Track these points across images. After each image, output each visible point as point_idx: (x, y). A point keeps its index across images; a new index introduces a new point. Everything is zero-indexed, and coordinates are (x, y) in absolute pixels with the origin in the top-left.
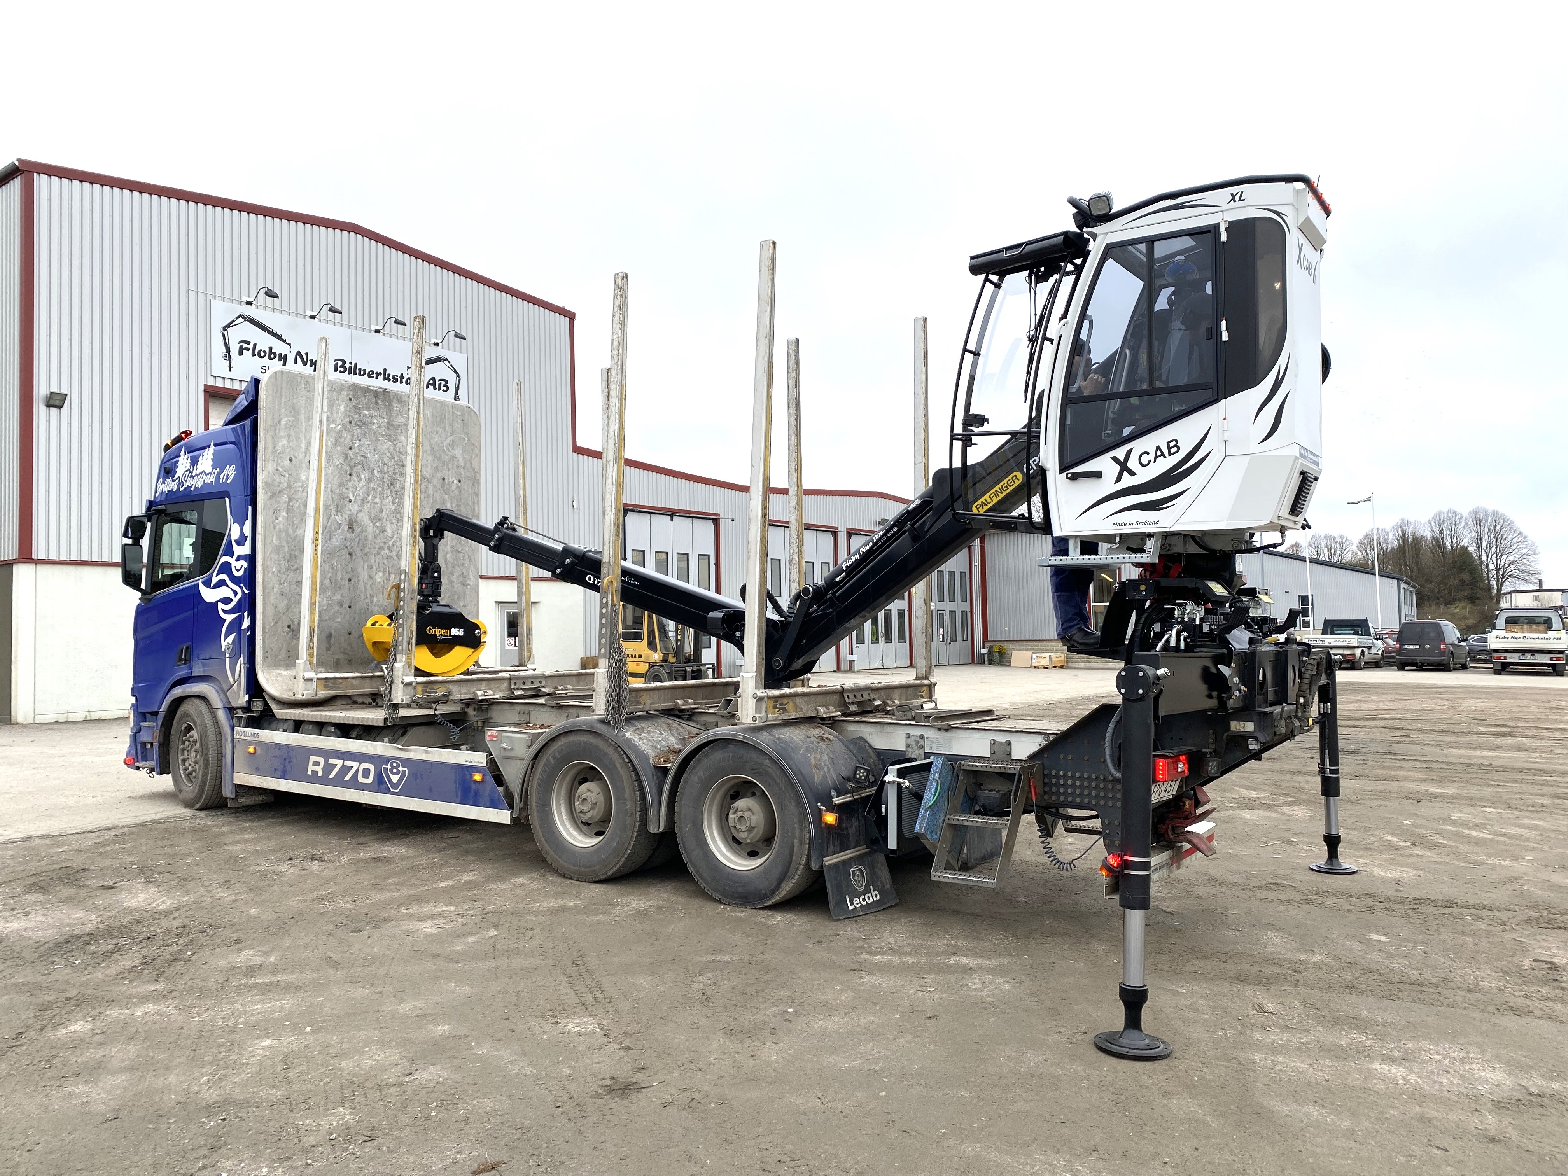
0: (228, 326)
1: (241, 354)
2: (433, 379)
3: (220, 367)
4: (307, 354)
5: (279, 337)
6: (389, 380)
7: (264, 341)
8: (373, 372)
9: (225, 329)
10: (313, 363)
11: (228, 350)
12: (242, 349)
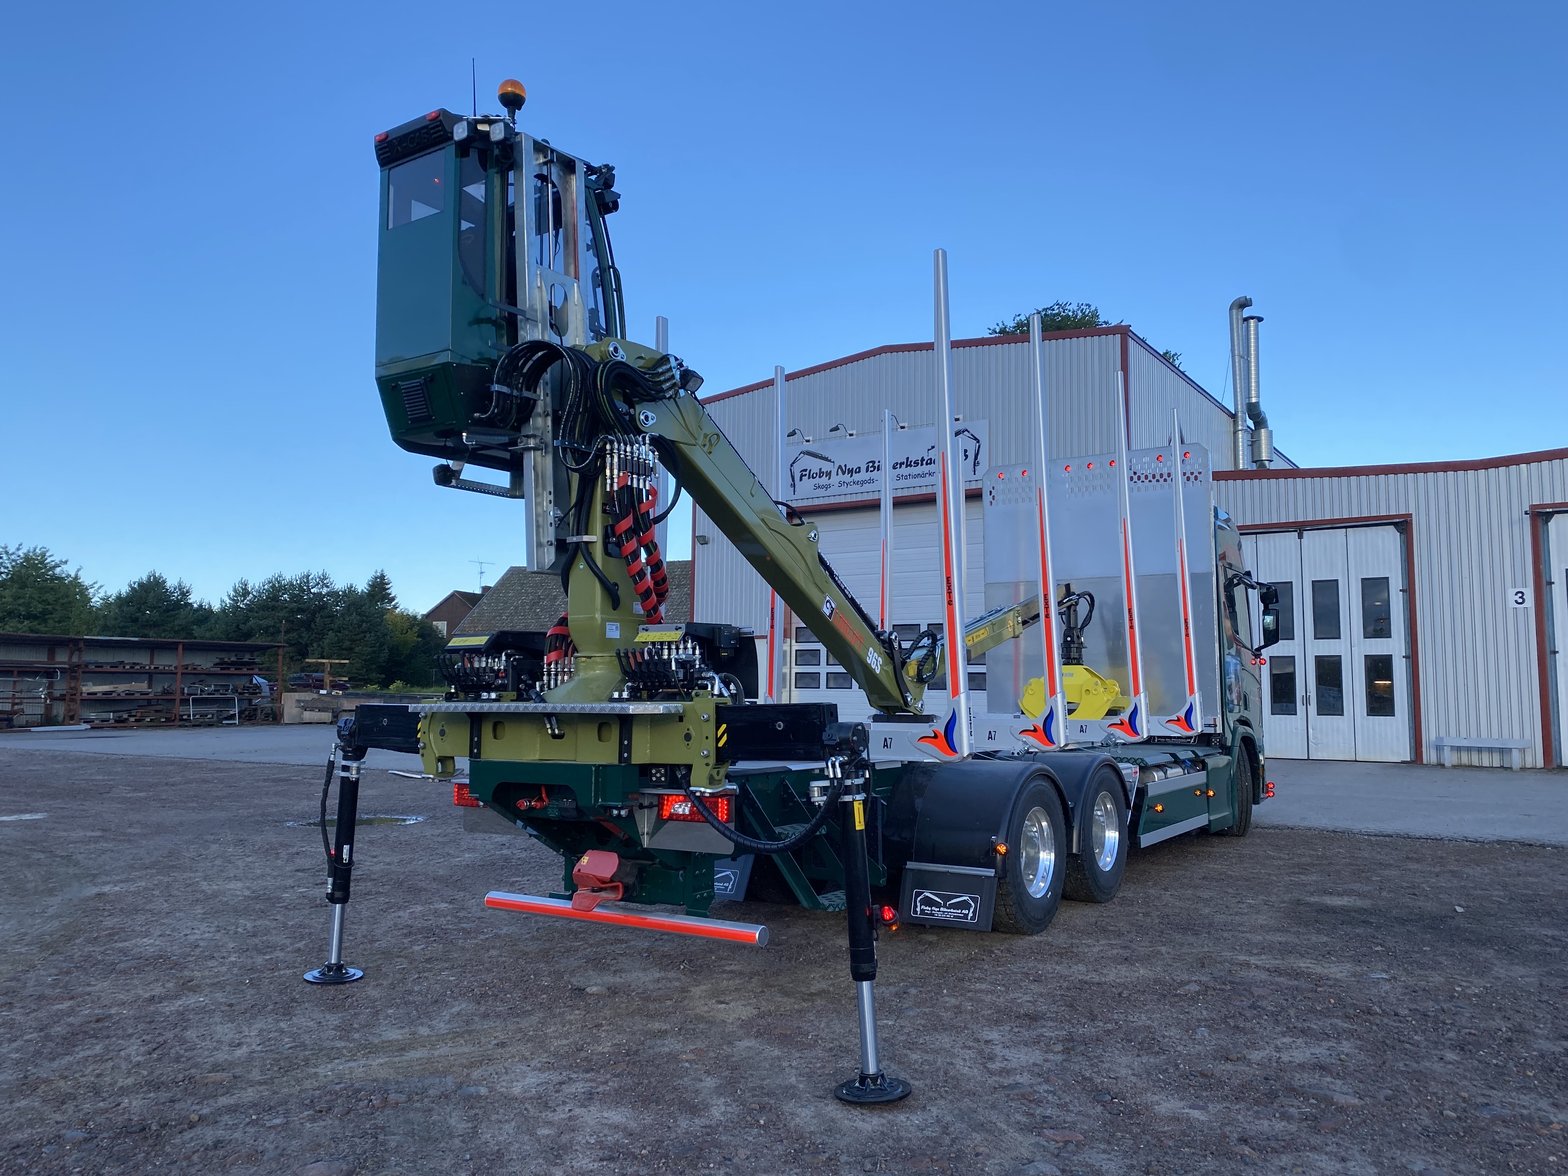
1: (801, 480)
4: (845, 465)
5: (826, 459)
6: (910, 465)
7: (815, 465)
8: (897, 463)
9: (792, 466)
10: (851, 472)
11: (793, 480)
12: (802, 476)
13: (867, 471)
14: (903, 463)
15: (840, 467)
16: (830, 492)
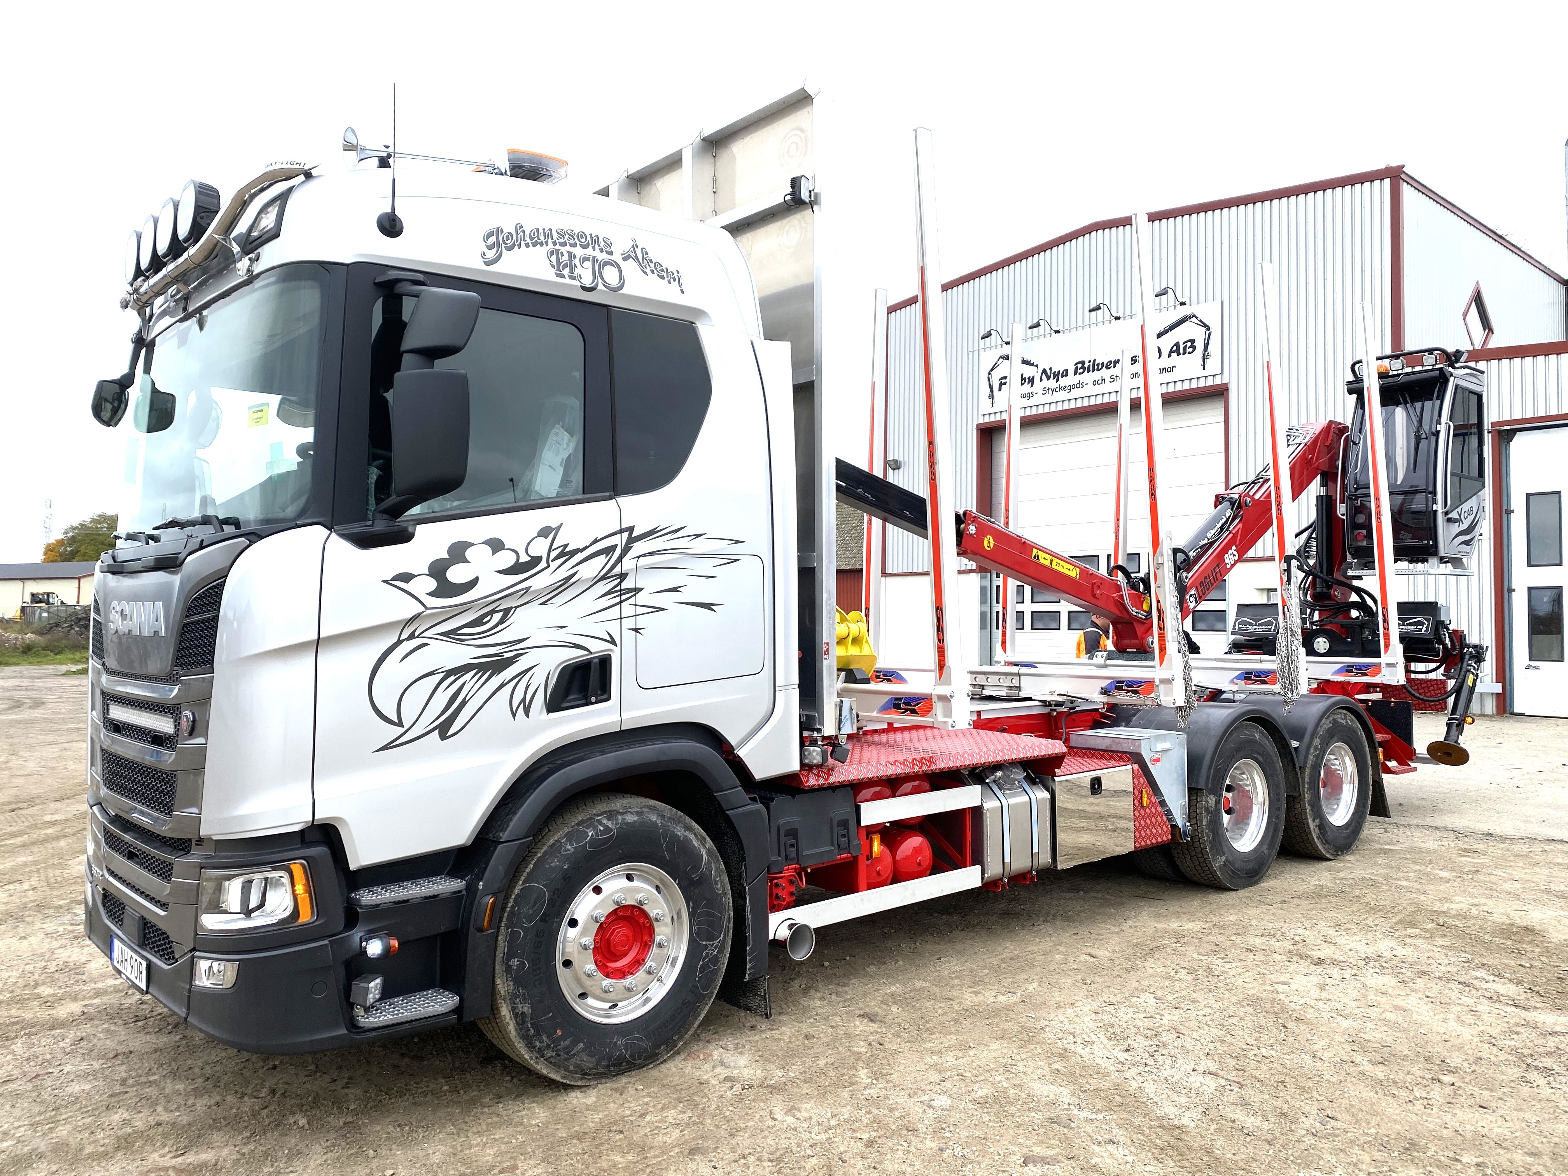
0: (992, 370)
1: (1000, 389)
2: (1177, 344)
3: (985, 405)
4: (1050, 369)
5: (1028, 363)
9: (990, 374)
10: (1057, 376)
11: (991, 390)
12: (1001, 385)
13: (1075, 374)
15: (1044, 371)
16: (1033, 401)
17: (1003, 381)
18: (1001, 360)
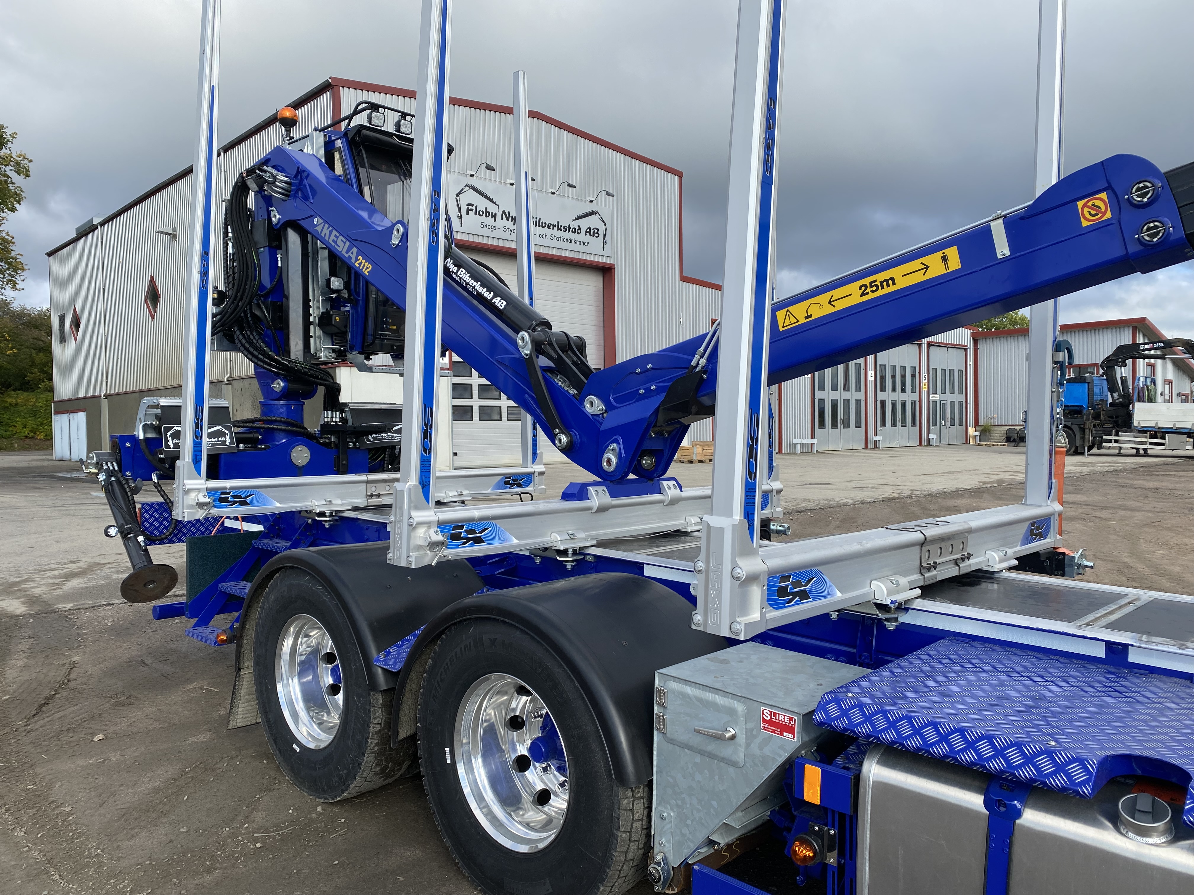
0: (459, 193)
1: (468, 214)
4: (509, 212)
5: (491, 200)
6: (561, 229)
7: (482, 204)
8: (551, 224)
9: (457, 196)
10: (513, 220)
11: (460, 211)
12: (468, 210)
14: (555, 226)
15: (504, 212)
16: (495, 234)
17: (471, 207)
18: (467, 188)
